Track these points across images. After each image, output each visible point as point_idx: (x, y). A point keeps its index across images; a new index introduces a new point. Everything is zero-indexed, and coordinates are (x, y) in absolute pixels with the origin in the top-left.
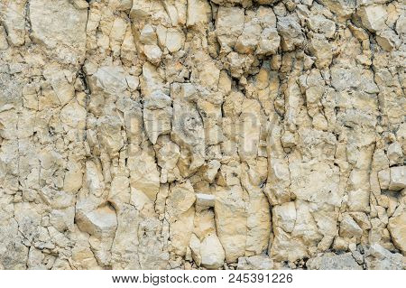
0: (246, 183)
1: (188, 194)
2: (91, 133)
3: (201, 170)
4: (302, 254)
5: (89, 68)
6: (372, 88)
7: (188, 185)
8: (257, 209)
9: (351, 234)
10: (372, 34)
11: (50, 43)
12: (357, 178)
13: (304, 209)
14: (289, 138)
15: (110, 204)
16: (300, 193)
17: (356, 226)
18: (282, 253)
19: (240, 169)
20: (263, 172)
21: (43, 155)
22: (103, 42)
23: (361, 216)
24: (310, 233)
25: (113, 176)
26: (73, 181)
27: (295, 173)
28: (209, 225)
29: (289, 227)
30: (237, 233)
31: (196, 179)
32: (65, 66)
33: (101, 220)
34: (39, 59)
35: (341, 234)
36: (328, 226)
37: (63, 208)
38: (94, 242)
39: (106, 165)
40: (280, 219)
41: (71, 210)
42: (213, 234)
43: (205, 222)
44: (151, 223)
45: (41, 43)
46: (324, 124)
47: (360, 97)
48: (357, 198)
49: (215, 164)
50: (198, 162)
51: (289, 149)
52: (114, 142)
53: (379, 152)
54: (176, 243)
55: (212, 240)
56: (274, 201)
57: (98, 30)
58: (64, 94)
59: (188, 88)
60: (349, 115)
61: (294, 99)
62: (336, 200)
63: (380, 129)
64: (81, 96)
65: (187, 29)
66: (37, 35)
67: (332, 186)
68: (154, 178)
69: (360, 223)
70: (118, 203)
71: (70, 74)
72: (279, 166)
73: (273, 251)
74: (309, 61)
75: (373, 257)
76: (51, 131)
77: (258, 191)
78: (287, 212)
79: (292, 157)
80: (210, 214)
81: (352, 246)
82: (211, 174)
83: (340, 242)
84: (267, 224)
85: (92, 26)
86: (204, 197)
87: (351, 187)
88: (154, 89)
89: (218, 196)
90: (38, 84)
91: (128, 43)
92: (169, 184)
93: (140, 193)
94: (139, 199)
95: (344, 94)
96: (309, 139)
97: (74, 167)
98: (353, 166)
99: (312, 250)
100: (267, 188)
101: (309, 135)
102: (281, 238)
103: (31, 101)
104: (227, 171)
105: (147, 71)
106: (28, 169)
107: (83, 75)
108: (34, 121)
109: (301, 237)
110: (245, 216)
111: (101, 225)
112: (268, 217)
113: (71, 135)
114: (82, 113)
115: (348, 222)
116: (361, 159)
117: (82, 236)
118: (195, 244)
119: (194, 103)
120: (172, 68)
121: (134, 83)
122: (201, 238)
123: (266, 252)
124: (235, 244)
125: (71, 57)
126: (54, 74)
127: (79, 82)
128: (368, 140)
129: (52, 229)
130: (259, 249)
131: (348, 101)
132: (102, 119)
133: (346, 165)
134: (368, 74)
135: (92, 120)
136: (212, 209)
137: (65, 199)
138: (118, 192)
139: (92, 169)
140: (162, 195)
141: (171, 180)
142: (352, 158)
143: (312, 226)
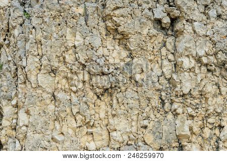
0: (102, 126)
1: (85, 130)
2: (56, 113)
3: (89, 122)
4: (119, 146)
5: (55, 94)
6: (137, 97)
7: (85, 127)
8: (105, 133)
9: (133, 140)
10: (136, 82)
11: (44, 87)
12: (134, 123)
13: (119, 133)
14: (114, 112)
15: (62, 133)
16: (117, 128)
17: (134, 138)
18: (113, 146)
19: (100, 122)
20: (107, 123)
21: (42, 120)
22: (59, 86)
23: (135, 135)
24: (121, 140)
25: (63, 125)
26: (51, 127)
27: (116, 123)
28: (91, 138)
29: (115, 138)
30: (99, 141)
31: (87, 125)
32: (48, 93)
33: (59, 138)
34: (41, 91)
35: (130, 140)
36: (126, 137)
37: (48, 135)
38: (57, 145)
39: (61, 122)
40: (112, 136)
41: (51, 135)
42: (93, 141)
44: (74, 138)
45: (41, 87)
46: (124, 108)
47: (134, 100)
48: (134, 129)
49: (93, 121)
50: (88, 120)
51: (114, 116)
52: (63, 115)
53: (140, 116)
54: (82, 144)
55: (92, 143)
56: (110, 131)
57: (58, 83)
58: (48, 101)
59: (84, 99)
60: (131, 105)
61: (115, 101)
62: (128, 130)
63: (140, 109)
64: (53, 102)
65: (84, 82)
66: (40, 84)
67: (127, 126)
68: (75, 125)
69: (135, 137)
70: (64, 133)
71: (50, 96)
72: (111, 121)
73: (110, 146)
74: (119, 90)
75: (139, 146)
76: (44, 112)
77: (105, 128)
78: (114, 134)
79: (115, 118)
80: (92, 135)
81: (133, 143)
82: (91, 124)
83: (129, 142)
84: (108, 138)
85: (56, 81)
86: (90, 130)
87: (132, 126)
88: (75, 99)
89: (94, 130)
90: (40, 99)
91: (67, 86)
92: (79, 127)
93: (71, 130)
95: (129, 99)
96: (119, 113)
97: (51, 123)
98: (132, 120)
99: (121, 145)
100: (108, 127)
101: (120, 112)
102: (112, 142)
103: (38, 104)
104: (96, 122)
105: (72, 94)
106: (38, 124)
107: (54, 96)
108: (39, 110)
109: (118, 141)
110: (102, 136)
111: (59, 140)
112: (108, 135)
113: (50, 114)
114: (54, 107)
115: (132, 136)
116: (135, 118)
117: (54, 143)
118: (87, 144)
119: (86, 103)
120: (80, 93)
121: (69, 98)
122: (89, 142)
123: (108, 146)
124: (99, 144)
125: (50, 91)
126: (45, 95)
127: (53, 98)
128: (137, 112)
129: (45, 141)
130: (106, 145)
131: (131, 101)
132: (59, 108)
133: (130, 120)
134: (136, 94)
135: (56, 109)
136: (92, 134)
137: (49, 132)
138: (64, 130)
139: (57, 123)
140: (77, 130)
141: (80, 125)
142: (132, 118)
143: (121, 138)
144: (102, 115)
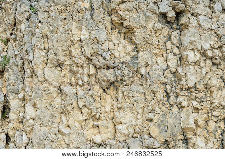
0: (108, 119)
1: (91, 122)
2: (63, 106)
3: (95, 115)
4: (125, 139)
5: (62, 87)
6: (143, 91)
7: (91, 120)
8: (111, 126)
9: (139, 132)
10: (143, 75)
11: (51, 80)
12: (139, 116)
13: (125, 126)
14: (120, 106)
15: (69, 126)
16: (123, 121)
17: (140, 130)
18: (119, 139)
19: (106, 115)
20: (112, 116)
21: (49, 113)
22: (66, 79)
23: (141, 127)
24: (127, 133)
25: (69, 118)
26: (58, 120)
27: (122, 115)
28: (98, 131)
29: (121, 131)
30: (106, 133)
31: (93, 118)
32: (55, 87)
33: (66, 130)
34: (47, 85)
35: (135, 133)
36: (131, 130)
37: (55, 128)
38: (64, 137)
39: (68, 115)
40: (118, 129)
41: (57, 128)
42: (99, 134)
43: (96, 131)
44: (81, 131)
45: (48, 80)
46: (130, 101)
47: (140, 93)
48: (140, 122)
49: (99, 114)
50: (94, 113)
51: (120, 109)
52: (69, 108)
53: (146, 109)
54: (88, 137)
55: (98, 135)
56: (116, 124)
57: (64, 76)
58: (55, 95)
59: (91, 92)
60: (137, 99)
61: (121, 94)
62: (134, 123)
63: (145, 102)
64: (60, 95)
65: (89, 75)
66: (47, 78)
67: (133, 119)
68: (81, 118)
70: (71, 126)
71: (57, 89)
72: (117, 114)
73: (116, 138)
74: (125, 83)
75: (145, 139)
76: (51, 105)
77: (111, 121)
78: (120, 127)
79: (121, 111)
80: (98, 128)
81: (139, 136)
82: (98, 116)
83: (135, 135)
84: (114, 131)
85: (63, 75)
86: (96, 123)
87: (138, 119)
88: (81, 93)
89: (100, 123)
90: (47, 92)
91: (73, 79)
92: (86, 120)
93: (77, 122)
94: (77, 124)
95: (135, 93)
96: (125, 106)
97: (58, 116)
98: (138, 113)
99: (127, 137)
100: (114, 120)
101: (125, 105)
102: (118, 134)
103: (45, 97)
104: (102, 115)
105: (78, 87)
106: (45, 117)
107: (60, 89)
108: (47, 103)
109: (124, 134)
110: (108, 128)
111: (66, 132)
112: (114, 128)
113: (57, 106)
114: (60, 100)
115: (137, 129)
116: (140, 111)
117: (61, 136)
118: (94, 137)
119: (92, 96)
120: (86, 86)
121: (75, 91)
122: (95, 135)
123: (114, 138)
124: (105, 136)
125: (57, 84)
126: (52, 89)
127: (59, 91)
128: (142, 105)
129: (52, 134)
130: (112, 137)
131: (137, 95)
132: (66, 102)
133: (136, 113)
134: (141, 87)
135: (63, 102)
136: (98, 126)
137: (56, 125)
138: (71, 123)
139: (63, 116)
140: (84, 123)
141: (86, 118)
142: (138, 111)
143: (127, 131)
144: (108, 108)
